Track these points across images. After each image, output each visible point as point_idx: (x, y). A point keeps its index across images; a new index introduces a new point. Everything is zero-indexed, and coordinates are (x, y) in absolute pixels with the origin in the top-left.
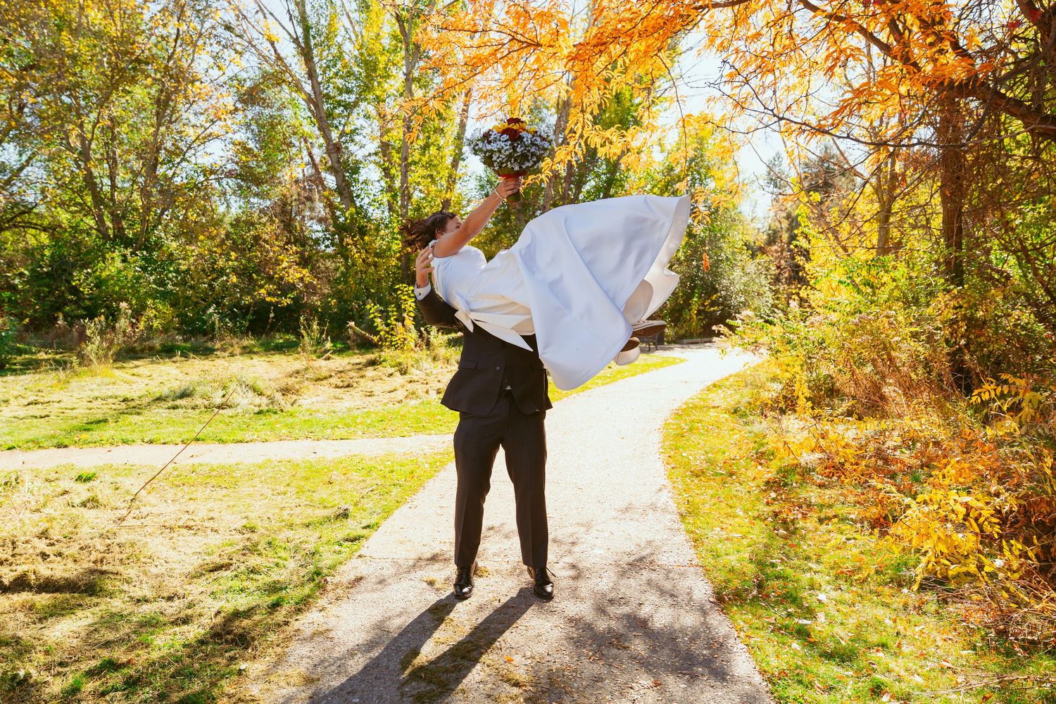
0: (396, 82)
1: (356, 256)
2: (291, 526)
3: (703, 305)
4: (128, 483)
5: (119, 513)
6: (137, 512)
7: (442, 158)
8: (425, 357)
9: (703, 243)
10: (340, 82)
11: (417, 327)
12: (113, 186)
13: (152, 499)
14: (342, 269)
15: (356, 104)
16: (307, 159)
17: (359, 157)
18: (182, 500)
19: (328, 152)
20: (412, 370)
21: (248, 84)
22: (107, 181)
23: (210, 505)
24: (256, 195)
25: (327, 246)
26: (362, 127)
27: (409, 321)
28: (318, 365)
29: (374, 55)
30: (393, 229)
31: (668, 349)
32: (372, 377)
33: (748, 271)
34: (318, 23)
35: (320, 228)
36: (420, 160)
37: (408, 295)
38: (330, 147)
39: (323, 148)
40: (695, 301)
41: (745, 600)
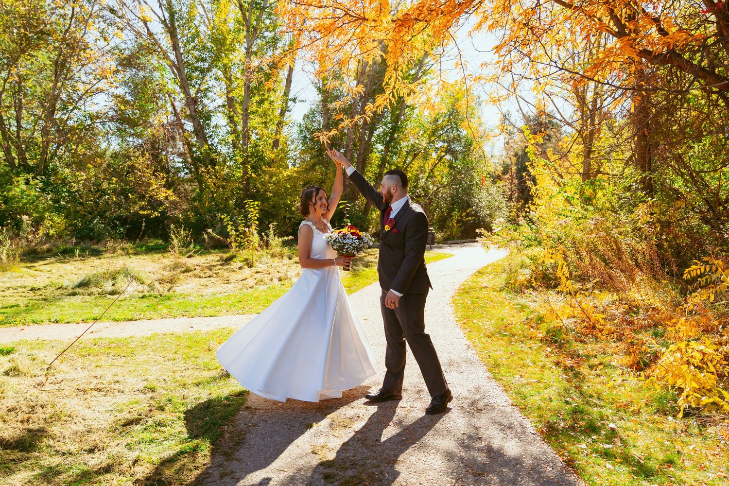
0: (239, 54)
1: (210, 180)
2: (184, 386)
3: (461, 216)
4: (42, 355)
5: (37, 380)
6: (53, 378)
7: (273, 110)
8: (265, 254)
10: (196, 53)
11: (259, 233)
12: (19, 127)
13: (64, 367)
14: (197, 190)
15: (209, 70)
16: (170, 109)
17: (211, 108)
18: (90, 368)
19: (187, 104)
20: (256, 264)
21: (127, 52)
22: (14, 123)
23: (114, 370)
24: (131, 135)
25: (186, 174)
26: (214, 86)
27: (254, 227)
28: (184, 262)
29: (223, 34)
30: (236, 161)
31: (441, 248)
32: (226, 270)
33: (492, 192)
34: (180, 10)
35: (181, 160)
36: (257, 111)
37: (254, 208)
38: (189, 100)
39: (184, 101)
40: (456, 213)
41: (558, 431)
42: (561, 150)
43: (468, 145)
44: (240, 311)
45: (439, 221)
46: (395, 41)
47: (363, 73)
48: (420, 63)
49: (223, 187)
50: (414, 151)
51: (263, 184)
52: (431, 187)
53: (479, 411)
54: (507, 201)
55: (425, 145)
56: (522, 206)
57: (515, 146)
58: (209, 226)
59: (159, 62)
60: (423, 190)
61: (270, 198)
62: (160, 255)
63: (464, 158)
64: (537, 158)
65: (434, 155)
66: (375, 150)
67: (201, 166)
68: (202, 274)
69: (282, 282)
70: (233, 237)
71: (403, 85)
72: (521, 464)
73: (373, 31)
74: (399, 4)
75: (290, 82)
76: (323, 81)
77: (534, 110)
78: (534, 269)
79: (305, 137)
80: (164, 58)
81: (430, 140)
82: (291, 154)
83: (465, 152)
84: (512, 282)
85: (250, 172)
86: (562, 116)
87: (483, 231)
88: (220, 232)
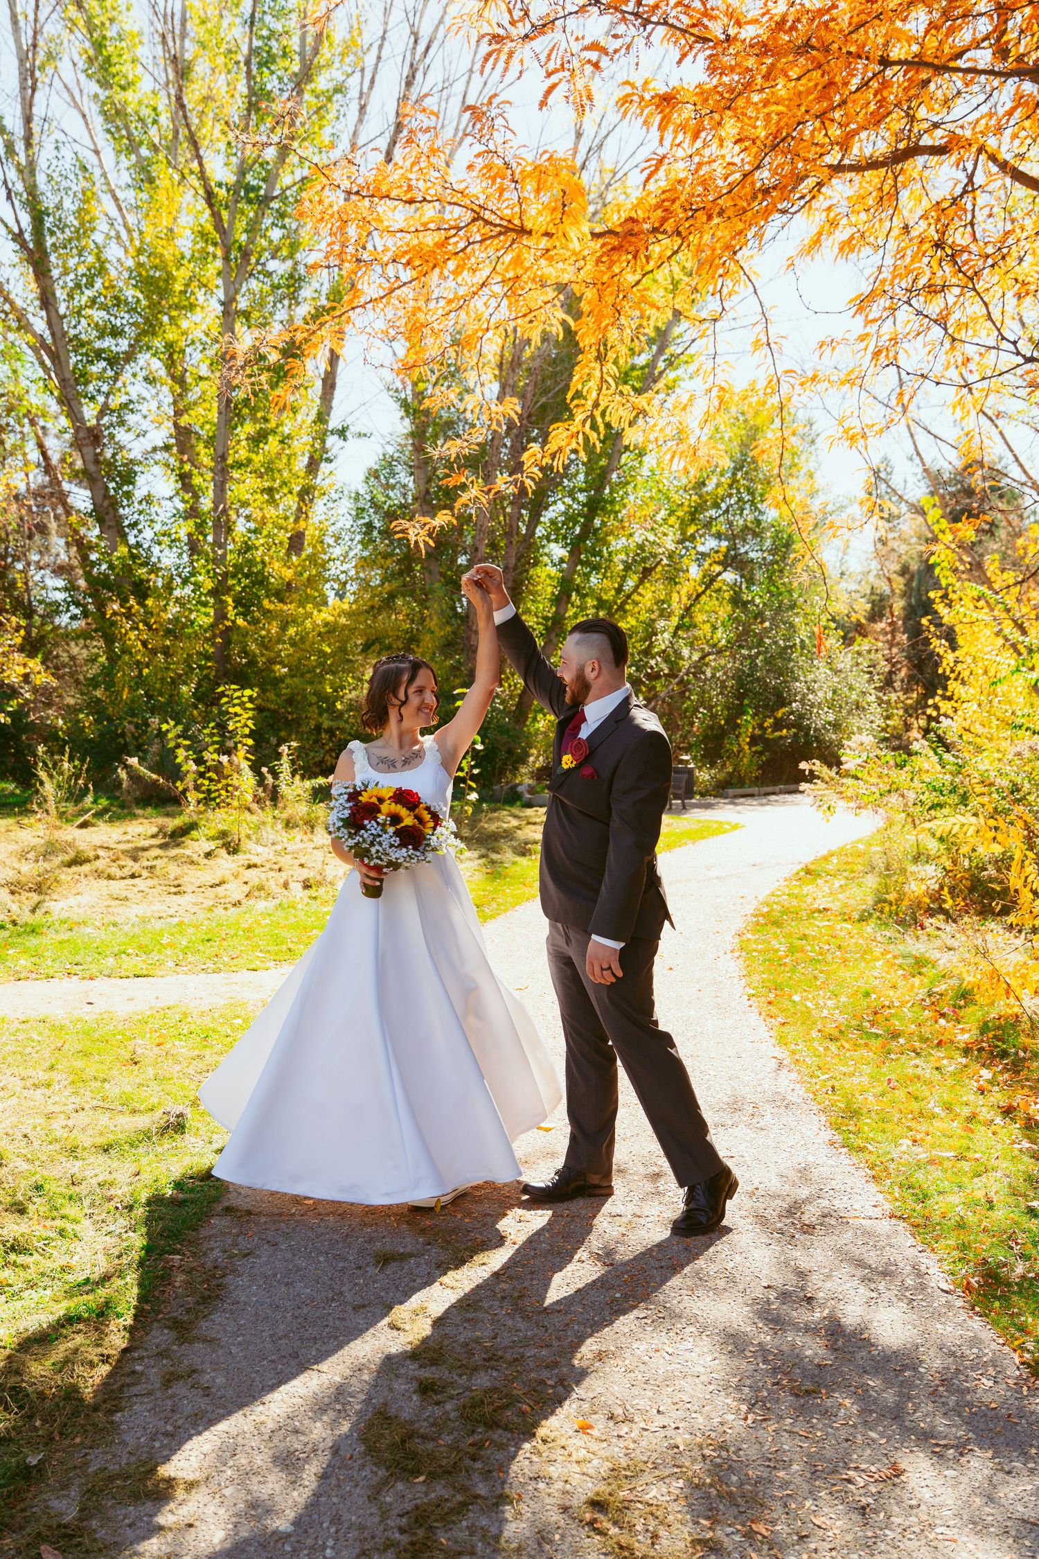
0: (205, 317)
1: (133, 635)
2: (73, 1151)
3: (761, 726)
7: (289, 457)
8: (270, 819)
9: (760, 616)
10: (98, 315)
11: (255, 768)
14: (103, 659)
15: (130, 357)
16: (34, 455)
17: (136, 454)
19: (77, 444)
20: (247, 845)
25: (74, 618)
26: (142, 399)
27: (242, 752)
28: (69, 838)
29: (163, 266)
30: (198, 586)
31: (708, 806)
32: (174, 858)
33: (840, 666)
34: (59, 207)
35: (60, 583)
36: (249, 461)
37: (242, 705)
38: (81, 435)
39: (67, 436)
40: (748, 721)
41: (1009, 1285)
42: (1023, 558)
43: (783, 546)
44: (210, 965)
45: (705, 739)
46: (600, 287)
47: (516, 363)
48: (662, 338)
49: (167, 652)
50: (644, 560)
51: (264, 645)
52: (686, 652)
53: (808, 1229)
54: (880, 689)
55: (671, 546)
56: (918, 702)
57: (903, 548)
58: (131, 747)
59: (6, 339)
60: (667, 660)
61: (281, 679)
62: (11, 821)
63: (770, 578)
64: (959, 579)
65: (695, 572)
66: (545, 559)
67: (110, 599)
68: (114, 871)
69: (312, 892)
70: (190, 777)
71: (618, 398)
72: (915, 1369)
73: (543, 262)
74: (609, 185)
75: (333, 386)
76: (415, 384)
77: (952, 455)
78: (948, 864)
79: (370, 526)
80: (19, 329)
81: (683, 533)
82: (334, 569)
83: (772, 563)
84: (892, 897)
85: (231, 613)
86: (1025, 472)
87: (817, 766)
88: (157, 763)
